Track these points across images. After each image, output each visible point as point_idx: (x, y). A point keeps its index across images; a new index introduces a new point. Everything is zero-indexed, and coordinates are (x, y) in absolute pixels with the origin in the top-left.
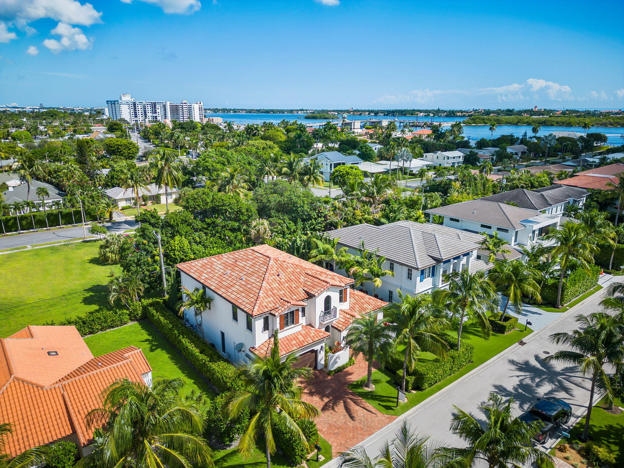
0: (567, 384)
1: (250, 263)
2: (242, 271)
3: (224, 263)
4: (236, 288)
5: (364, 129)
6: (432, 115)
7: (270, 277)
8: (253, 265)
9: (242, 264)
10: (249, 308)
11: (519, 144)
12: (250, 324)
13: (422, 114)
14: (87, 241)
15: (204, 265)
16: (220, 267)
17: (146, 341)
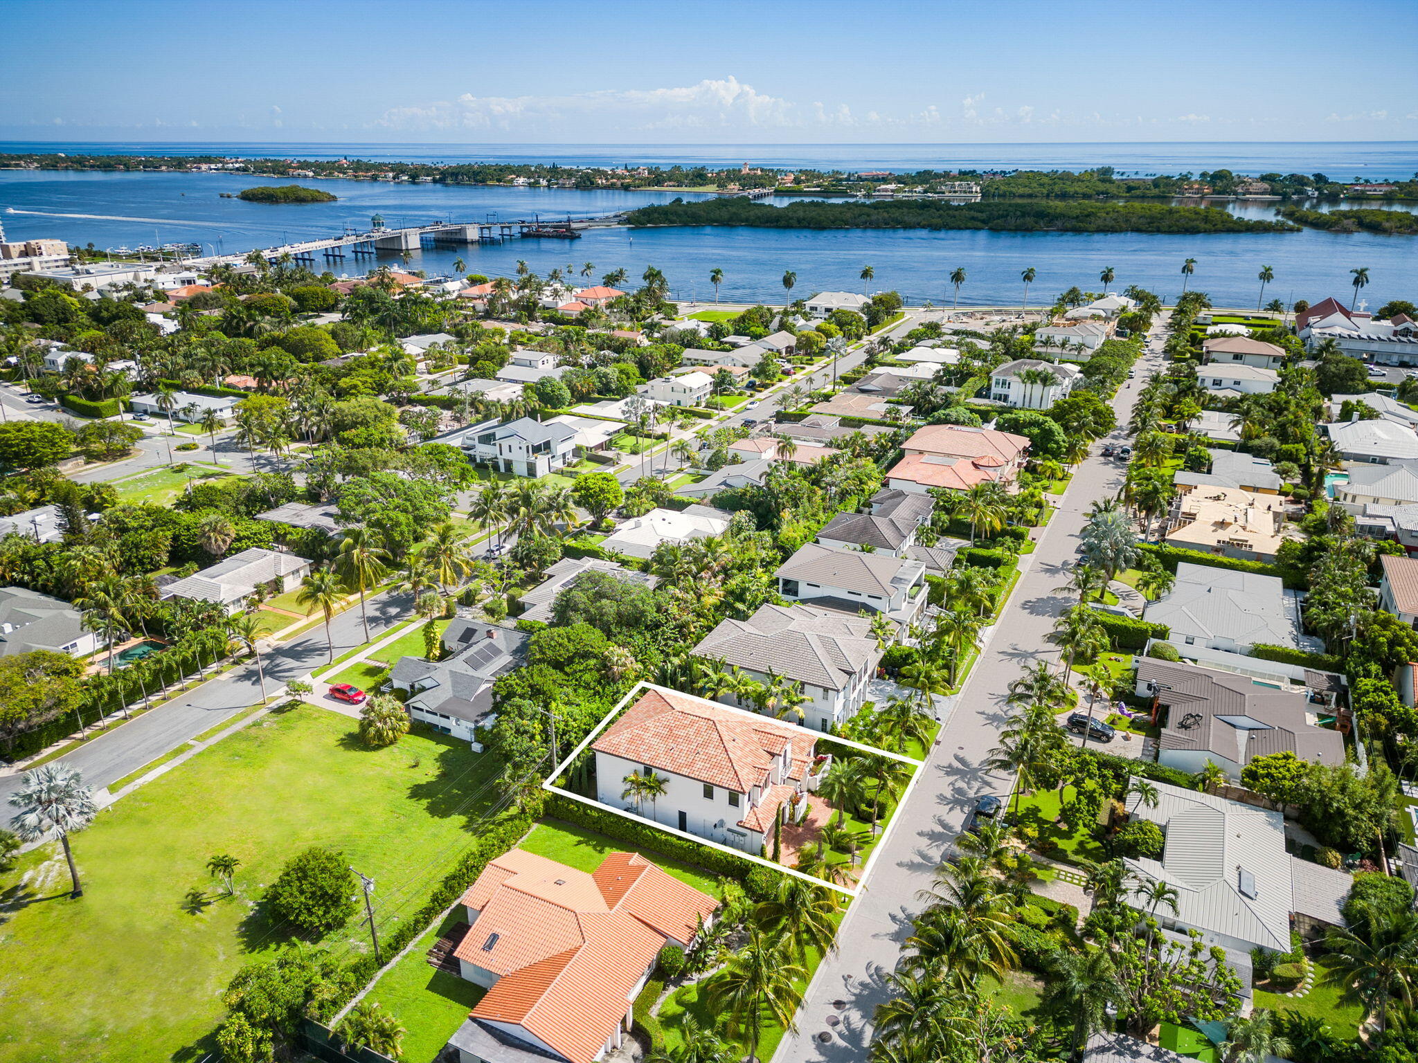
0: (987, 778)
1: (691, 731)
2: (690, 742)
3: (656, 735)
4: (699, 765)
5: (465, 281)
6: (544, 182)
7: (729, 745)
8: (698, 732)
9: (682, 733)
10: (734, 786)
11: (779, 330)
12: (734, 800)
13: (521, 180)
14: (280, 710)
15: (631, 741)
16: (655, 741)
17: (579, 843)
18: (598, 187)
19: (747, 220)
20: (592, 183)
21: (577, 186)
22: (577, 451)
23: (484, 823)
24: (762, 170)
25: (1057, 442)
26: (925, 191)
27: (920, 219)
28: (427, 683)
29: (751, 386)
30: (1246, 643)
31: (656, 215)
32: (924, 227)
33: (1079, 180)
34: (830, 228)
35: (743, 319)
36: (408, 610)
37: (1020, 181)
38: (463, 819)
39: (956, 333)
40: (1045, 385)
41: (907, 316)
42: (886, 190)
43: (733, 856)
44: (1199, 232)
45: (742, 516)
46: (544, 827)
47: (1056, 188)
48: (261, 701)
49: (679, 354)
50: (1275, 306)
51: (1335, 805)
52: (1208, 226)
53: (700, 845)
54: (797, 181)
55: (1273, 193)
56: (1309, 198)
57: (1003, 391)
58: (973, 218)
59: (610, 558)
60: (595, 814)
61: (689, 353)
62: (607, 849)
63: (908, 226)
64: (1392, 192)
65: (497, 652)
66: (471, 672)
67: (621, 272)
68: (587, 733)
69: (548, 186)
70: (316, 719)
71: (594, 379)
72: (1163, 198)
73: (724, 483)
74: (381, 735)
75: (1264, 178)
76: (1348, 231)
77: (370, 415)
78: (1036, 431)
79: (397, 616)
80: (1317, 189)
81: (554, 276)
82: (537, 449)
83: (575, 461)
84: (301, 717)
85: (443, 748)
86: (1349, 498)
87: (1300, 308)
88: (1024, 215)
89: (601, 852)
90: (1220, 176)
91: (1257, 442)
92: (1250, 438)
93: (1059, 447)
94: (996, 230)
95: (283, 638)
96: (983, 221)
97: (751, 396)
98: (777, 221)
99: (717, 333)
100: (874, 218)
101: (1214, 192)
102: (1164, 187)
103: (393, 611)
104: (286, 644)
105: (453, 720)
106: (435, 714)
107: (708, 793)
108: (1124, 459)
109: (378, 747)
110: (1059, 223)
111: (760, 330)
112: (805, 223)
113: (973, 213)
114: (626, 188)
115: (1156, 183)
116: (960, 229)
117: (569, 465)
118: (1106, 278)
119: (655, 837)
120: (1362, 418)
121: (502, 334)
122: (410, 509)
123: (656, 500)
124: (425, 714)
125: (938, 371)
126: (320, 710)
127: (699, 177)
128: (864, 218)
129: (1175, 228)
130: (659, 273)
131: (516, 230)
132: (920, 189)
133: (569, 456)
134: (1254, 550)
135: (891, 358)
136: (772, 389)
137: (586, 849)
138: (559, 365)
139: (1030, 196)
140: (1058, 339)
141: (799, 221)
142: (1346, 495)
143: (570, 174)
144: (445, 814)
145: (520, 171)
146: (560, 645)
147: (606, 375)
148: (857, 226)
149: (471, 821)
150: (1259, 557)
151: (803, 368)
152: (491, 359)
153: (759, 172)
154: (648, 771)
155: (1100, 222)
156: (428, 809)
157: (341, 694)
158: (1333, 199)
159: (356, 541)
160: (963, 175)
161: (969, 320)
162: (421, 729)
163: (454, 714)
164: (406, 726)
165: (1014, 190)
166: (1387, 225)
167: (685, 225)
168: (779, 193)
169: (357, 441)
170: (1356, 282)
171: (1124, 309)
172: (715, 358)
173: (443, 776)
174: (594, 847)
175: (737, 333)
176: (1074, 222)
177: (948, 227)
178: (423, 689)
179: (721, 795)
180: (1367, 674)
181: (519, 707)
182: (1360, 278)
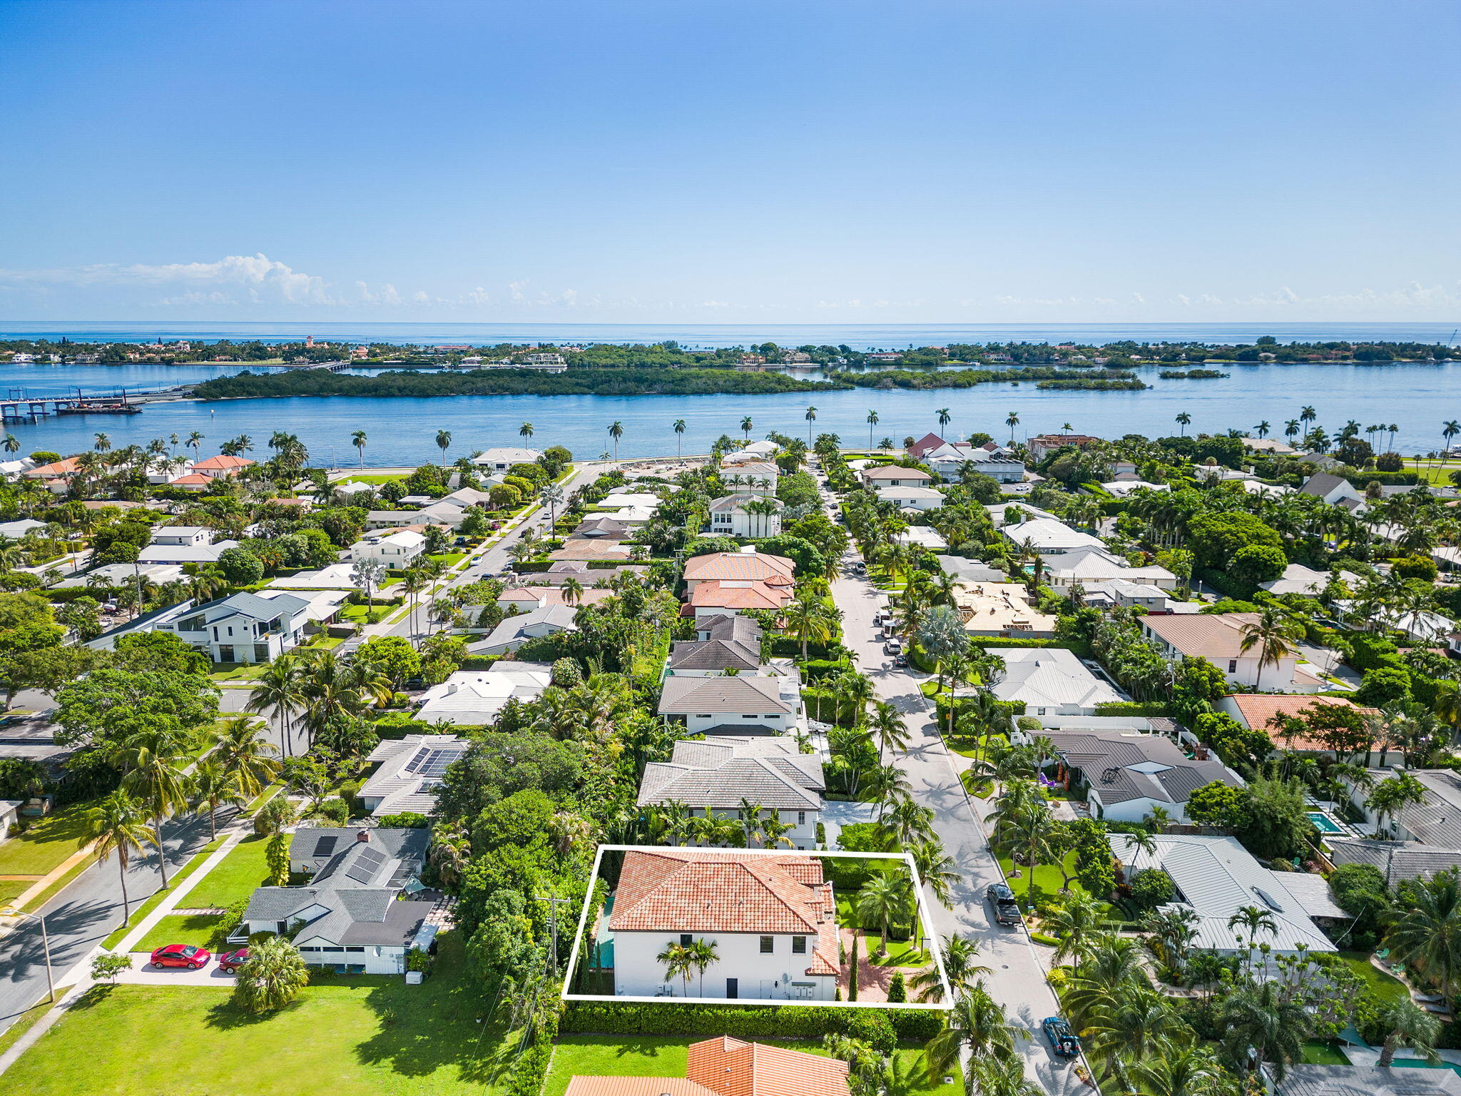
1: (721, 881)
2: (725, 894)
3: (681, 895)
4: (749, 916)
5: (28, 460)
6: (56, 358)
7: (770, 885)
8: (728, 881)
9: (710, 885)
10: (800, 928)
11: (461, 487)
12: (799, 946)
13: (23, 357)
14: (84, 1003)
15: (655, 910)
16: (683, 902)
17: (621, 1052)
18: (130, 362)
19: (340, 390)
20: (122, 358)
21: (102, 362)
22: (309, 627)
23: (486, 1064)
24: (328, 344)
25: (816, 560)
26: (512, 363)
27: (526, 386)
28: (307, 915)
29: (461, 543)
30: (1090, 704)
31: (230, 387)
32: (531, 393)
33: (651, 351)
34: (434, 396)
35: (416, 478)
36: (195, 839)
37: (600, 352)
38: (453, 1069)
39: (640, 480)
40: (767, 515)
41: (576, 471)
42: (472, 362)
43: (817, 1010)
44: (776, 392)
45: (566, 664)
46: (565, 1047)
47: (635, 359)
48: (43, 997)
49: (363, 517)
50: (886, 444)
51: (1279, 816)
52: (783, 387)
53: (776, 1008)
54: (369, 353)
55: (813, 361)
56: (841, 365)
57: (726, 525)
58: (577, 384)
59: (441, 731)
60: (631, 1010)
61: (373, 515)
62: (658, 1049)
63: (515, 393)
64: (900, 358)
65: (380, 857)
66: (361, 887)
67: (243, 439)
68: (576, 918)
69: (63, 363)
70: (149, 1001)
71: (279, 549)
72: (727, 366)
73: (521, 633)
74: (277, 994)
75: (803, 350)
76: (887, 388)
77: (17, 611)
78: (796, 552)
79: (183, 849)
80: (845, 358)
81: (156, 447)
82: (263, 628)
83: (308, 638)
84: (123, 1004)
85: (366, 992)
86: (1060, 582)
87: (909, 443)
88: (625, 380)
89: (653, 1054)
90: (766, 349)
91: (964, 546)
92: (957, 543)
93: (819, 565)
94: (601, 394)
95: (28, 908)
96: (588, 387)
97: (468, 552)
98: (376, 390)
99: (391, 494)
100: (480, 385)
101: (767, 361)
102: (728, 357)
103: (176, 844)
104: (38, 915)
105: (370, 951)
106: (341, 949)
107: (767, 946)
108: (862, 573)
109: (270, 1015)
110: (658, 387)
111: (439, 488)
112: (407, 391)
113: (574, 380)
114: (169, 363)
115: (719, 354)
116: (567, 394)
117: (303, 643)
118: (746, 426)
119: (716, 1016)
120: (1028, 520)
121: (117, 513)
122: (174, 707)
123: (455, 660)
124: (322, 953)
125: (654, 513)
126: (148, 989)
127: (257, 351)
128: (469, 386)
129: (758, 390)
130: (293, 438)
131: (50, 408)
132: (505, 360)
133: (301, 633)
134: (1035, 629)
135: (590, 506)
136: (484, 544)
137: (633, 1057)
138: (216, 541)
139: (613, 366)
140: (744, 478)
141: (400, 390)
142: (1056, 580)
143: (90, 350)
144: (426, 1069)
145: (19, 346)
146: (523, 818)
147: (294, 544)
148: (464, 393)
149: (465, 1066)
150: (1039, 634)
151: (505, 522)
152: (129, 539)
153: (326, 346)
154: (686, 940)
155: (693, 385)
156: (396, 1069)
157: (168, 959)
158: (858, 364)
159: (152, 750)
160: (543, 348)
161: (637, 470)
162: (323, 975)
163: (371, 942)
164: (303, 975)
165: (597, 361)
166: (915, 382)
167: (268, 396)
168: (355, 365)
169: (19, 643)
170: (942, 420)
171: (775, 452)
172: (406, 518)
173: (388, 1023)
174: (642, 1051)
175: (412, 493)
176: (672, 386)
177: (554, 393)
178: (303, 924)
179: (783, 944)
180: (1203, 710)
181: (508, 901)
182: (944, 417)
